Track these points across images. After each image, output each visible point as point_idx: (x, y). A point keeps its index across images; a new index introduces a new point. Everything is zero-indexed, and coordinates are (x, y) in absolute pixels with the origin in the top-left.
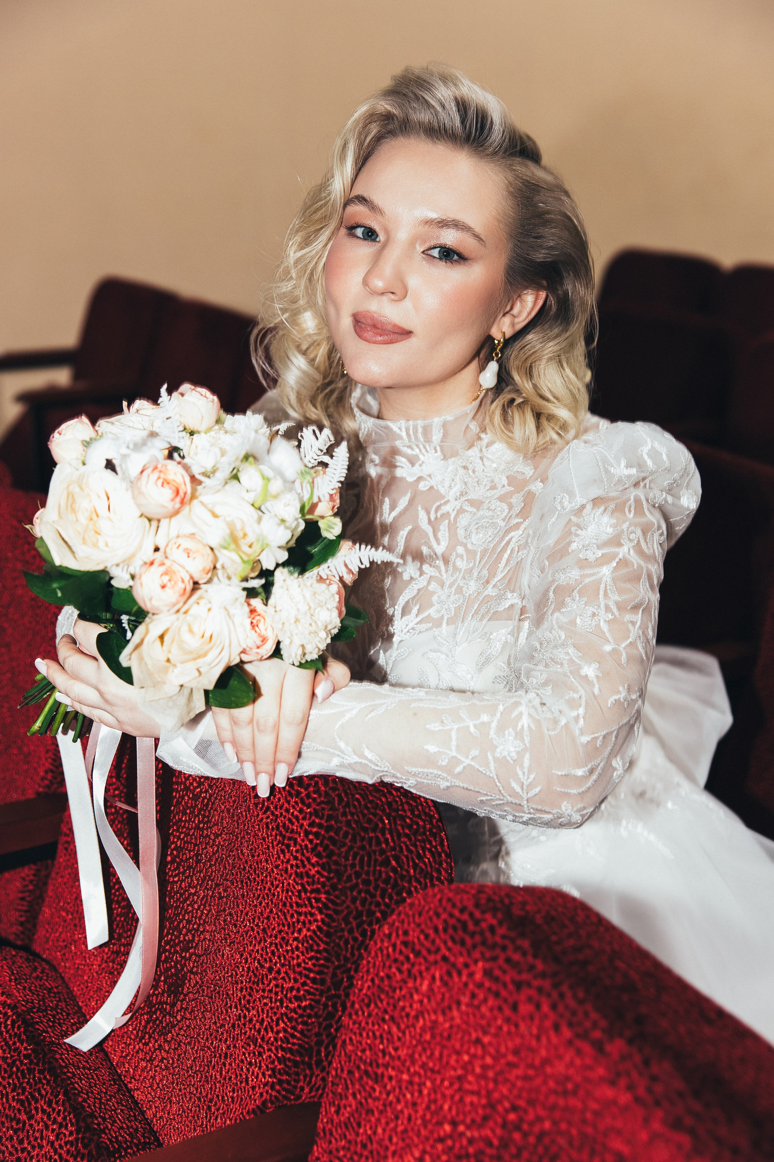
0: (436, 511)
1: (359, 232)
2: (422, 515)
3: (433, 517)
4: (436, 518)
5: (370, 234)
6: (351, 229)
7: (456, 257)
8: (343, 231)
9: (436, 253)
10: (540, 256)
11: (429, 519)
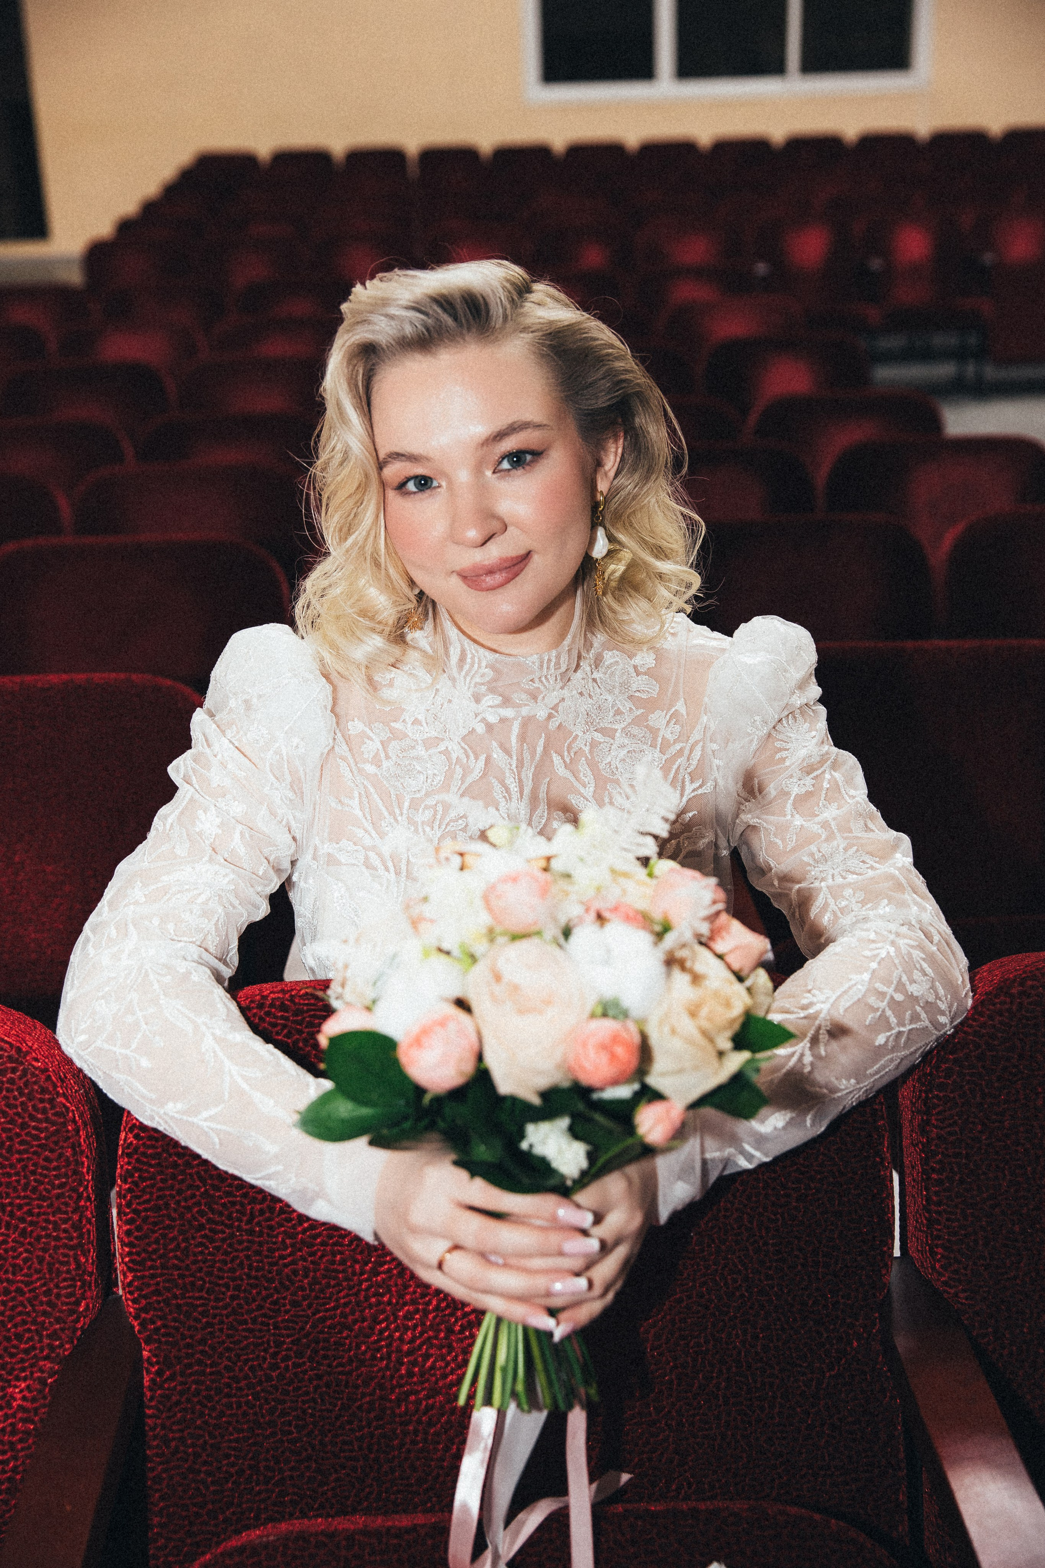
0: (569, 752)
1: (411, 486)
2: (556, 759)
3: (568, 760)
4: (571, 760)
5: (424, 483)
6: (401, 487)
7: (529, 457)
8: (391, 494)
9: (506, 465)
10: (602, 402)
11: (564, 762)
